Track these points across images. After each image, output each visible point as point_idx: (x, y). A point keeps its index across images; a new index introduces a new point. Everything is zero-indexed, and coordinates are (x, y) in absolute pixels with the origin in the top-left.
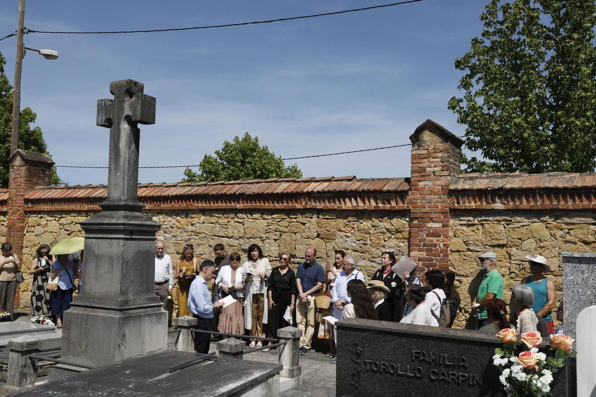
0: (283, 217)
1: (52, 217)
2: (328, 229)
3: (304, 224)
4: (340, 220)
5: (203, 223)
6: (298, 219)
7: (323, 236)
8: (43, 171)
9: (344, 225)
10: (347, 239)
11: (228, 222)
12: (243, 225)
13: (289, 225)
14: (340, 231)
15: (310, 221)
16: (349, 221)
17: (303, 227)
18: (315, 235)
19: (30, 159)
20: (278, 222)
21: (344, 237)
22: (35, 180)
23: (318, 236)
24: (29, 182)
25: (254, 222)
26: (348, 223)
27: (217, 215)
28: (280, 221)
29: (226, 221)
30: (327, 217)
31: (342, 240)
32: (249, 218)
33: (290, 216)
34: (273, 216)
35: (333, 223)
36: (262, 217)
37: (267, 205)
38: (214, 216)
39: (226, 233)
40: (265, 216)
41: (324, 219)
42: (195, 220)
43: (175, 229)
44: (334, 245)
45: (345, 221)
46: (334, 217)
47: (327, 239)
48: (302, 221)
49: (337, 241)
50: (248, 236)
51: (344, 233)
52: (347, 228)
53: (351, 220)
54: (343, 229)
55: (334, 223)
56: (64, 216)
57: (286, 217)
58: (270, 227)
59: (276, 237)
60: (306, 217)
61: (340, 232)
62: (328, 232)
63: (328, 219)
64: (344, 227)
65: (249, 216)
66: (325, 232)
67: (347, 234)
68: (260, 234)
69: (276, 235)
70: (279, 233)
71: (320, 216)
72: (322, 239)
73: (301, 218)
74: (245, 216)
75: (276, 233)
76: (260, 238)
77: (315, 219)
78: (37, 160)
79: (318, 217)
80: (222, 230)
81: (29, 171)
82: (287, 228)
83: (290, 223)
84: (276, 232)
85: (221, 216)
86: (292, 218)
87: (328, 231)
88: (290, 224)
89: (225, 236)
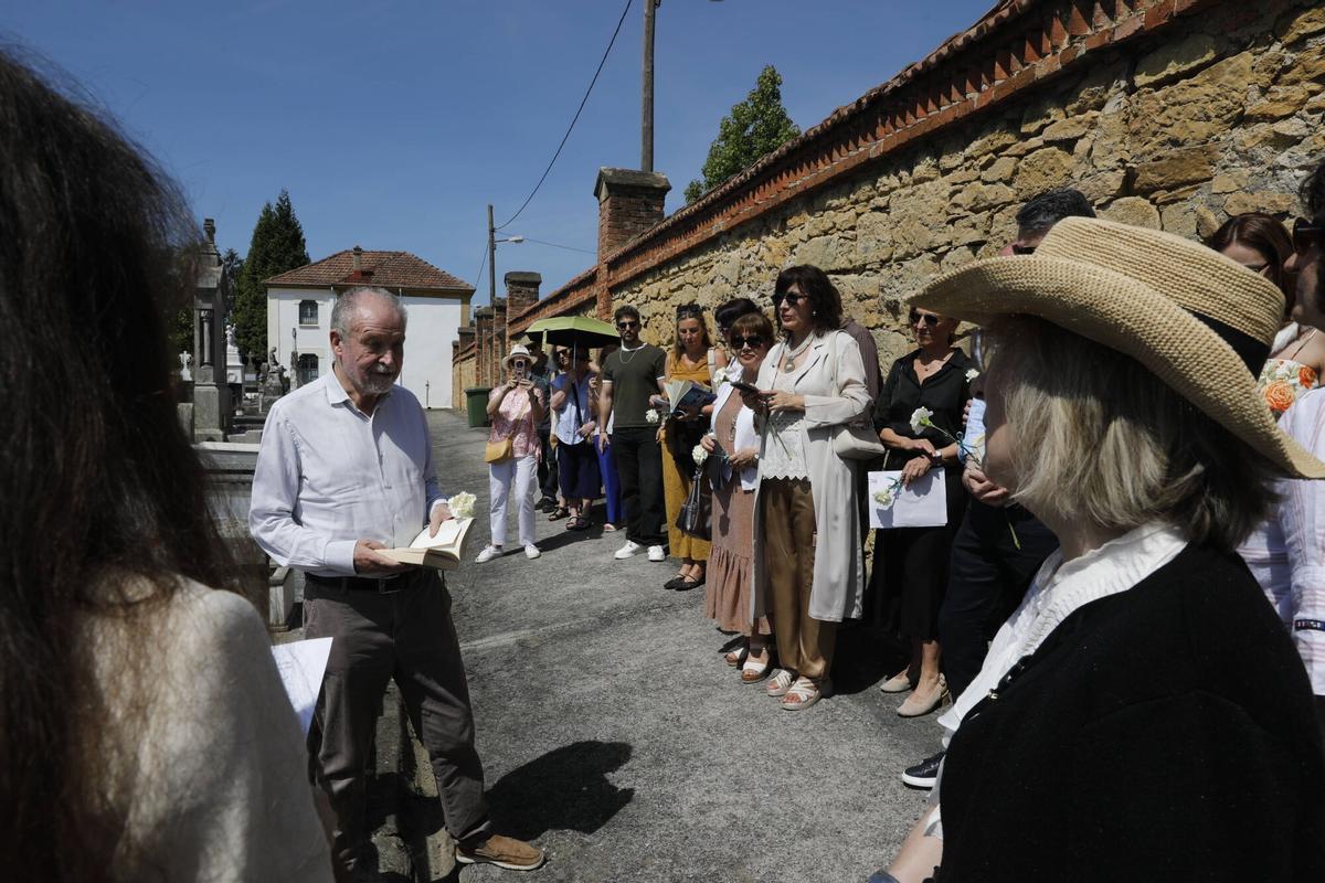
0: (997, 143)
1: (633, 292)
2: (1173, 132)
3: (1068, 145)
4: (1245, 59)
5: (810, 237)
6: (1048, 134)
7: (1155, 179)
8: (647, 204)
9: (1265, 78)
10: (1283, 158)
11: (858, 215)
12: (888, 213)
13: (1015, 172)
14: (1242, 120)
15: (1093, 124)
16: (1299, 44)
17: (1068, 161)
18: (1115, 181)
19: (615, 181)
20: (984, 167)
21: (1263, 153)
22: (628, 225)
23: (1128, 188)
24: (616, 230)
25: (913, 194)
26: (1289, 57)
27: (835, 202)
28: (990, 163)
29: (853, 212)
30: (1172, 69)
31: (1246, 172)
32: (904, 186)
33: (1023, 130)
34: (968, 151)
35: (1200, 90)
36: (937, 167)
37: (946, 110)
38: (830, 208)
39: (852, 256)
40: (946, 161)
41: (1158, 86)
42: (794, 235)
43: (765, 271)
44: (1202, 209)
45: (1277, 47)
46: (1210, 56)
47: (1170, 189)
48: (1061, 135)
49: (1217, 185)
50: (900, 252)
51: (1263, 129)
52: (1280, 91)
53: (1311, 28)
54: (1256, 104)
55: (1210, 89)
56: (641, 286)
57: (1008, 138)
58: (958, 198)
59: (975, 236)
60: (1081, 111)
61: (1239, 134)
62: (1174, 151)
63: (1172, 80)
64: (1264, 91)
65: (903, 173)
66: (1161, 153)
67: (1282, 127)
68: (930, 236)
69: (974, 226)
70: (984, 215)
71: (1140, 80)
72: (1145, 195)
73: (1060, 123)
74: (893, 181)
75: (974, 218)
76: (931, 250)
77: (1116, 101)
78: (632, 182)
79: (1131, 89)
80: (845, 249)
81: (615, 207)
82: (1008, 183)
83: (1020, 157)
84: (977, 211)
85: (843, 200)
86: (1026, 137)
87: (1175, 143)
88: (1022, 164)
89: (850, 266)
